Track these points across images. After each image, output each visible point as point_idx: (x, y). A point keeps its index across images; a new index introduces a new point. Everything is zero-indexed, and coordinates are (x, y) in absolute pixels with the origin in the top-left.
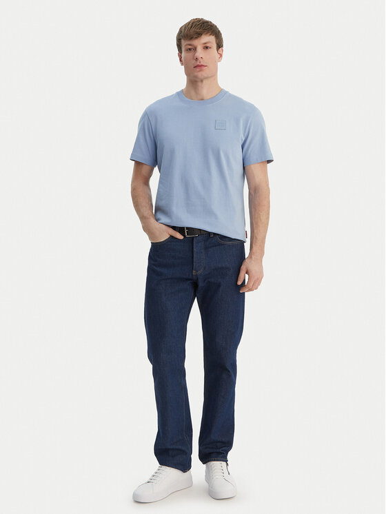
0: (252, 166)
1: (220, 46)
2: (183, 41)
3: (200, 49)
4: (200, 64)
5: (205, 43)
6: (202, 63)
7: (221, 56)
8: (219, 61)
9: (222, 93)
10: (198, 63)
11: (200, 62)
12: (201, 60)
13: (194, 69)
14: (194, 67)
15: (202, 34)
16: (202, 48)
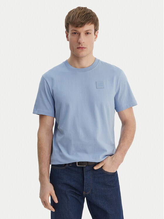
0: (124, 111)
1: (96, 30)
2: (70, 26)
3: (83, 35)
4: (82, 47)
5: (87, 31)
6: (83, 46)
7: (97, 36)
8: (95, 41)
9: (96, 61)
10: (80, 46)
11: (82, 45)
12: (83, 44)
13: (77, 49)
14: (77, 48)
15: (85, 24)
16: (84, 34)
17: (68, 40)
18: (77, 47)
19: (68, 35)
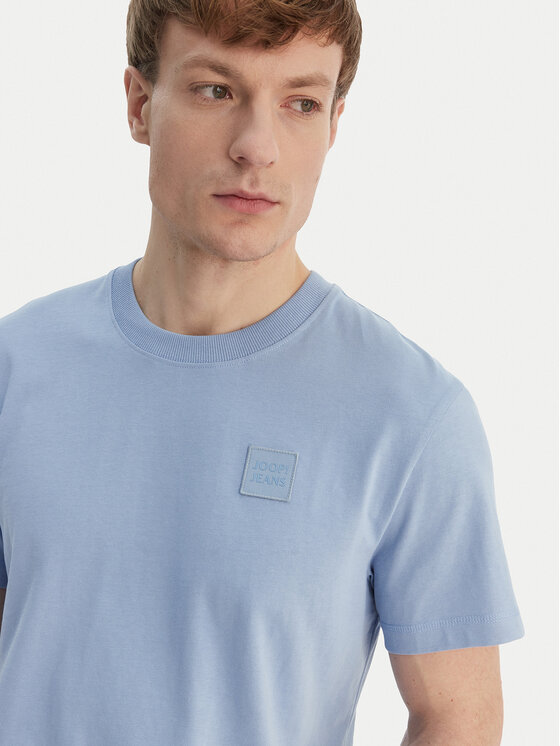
3: (266, 105)
4: (254, 192)
5: (301, 83)
6: (263, 189)
10: (244, 185)
11: (254, 183)
12: (263, 175)
13: (213, 201)
14: (216, 196)
15: (295, 30)
16: (276, 106)
17: (142, 136)
18: (211, 189)
19: (145, 99)
